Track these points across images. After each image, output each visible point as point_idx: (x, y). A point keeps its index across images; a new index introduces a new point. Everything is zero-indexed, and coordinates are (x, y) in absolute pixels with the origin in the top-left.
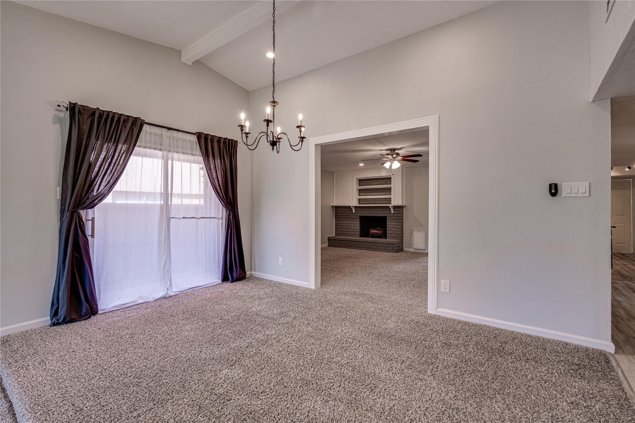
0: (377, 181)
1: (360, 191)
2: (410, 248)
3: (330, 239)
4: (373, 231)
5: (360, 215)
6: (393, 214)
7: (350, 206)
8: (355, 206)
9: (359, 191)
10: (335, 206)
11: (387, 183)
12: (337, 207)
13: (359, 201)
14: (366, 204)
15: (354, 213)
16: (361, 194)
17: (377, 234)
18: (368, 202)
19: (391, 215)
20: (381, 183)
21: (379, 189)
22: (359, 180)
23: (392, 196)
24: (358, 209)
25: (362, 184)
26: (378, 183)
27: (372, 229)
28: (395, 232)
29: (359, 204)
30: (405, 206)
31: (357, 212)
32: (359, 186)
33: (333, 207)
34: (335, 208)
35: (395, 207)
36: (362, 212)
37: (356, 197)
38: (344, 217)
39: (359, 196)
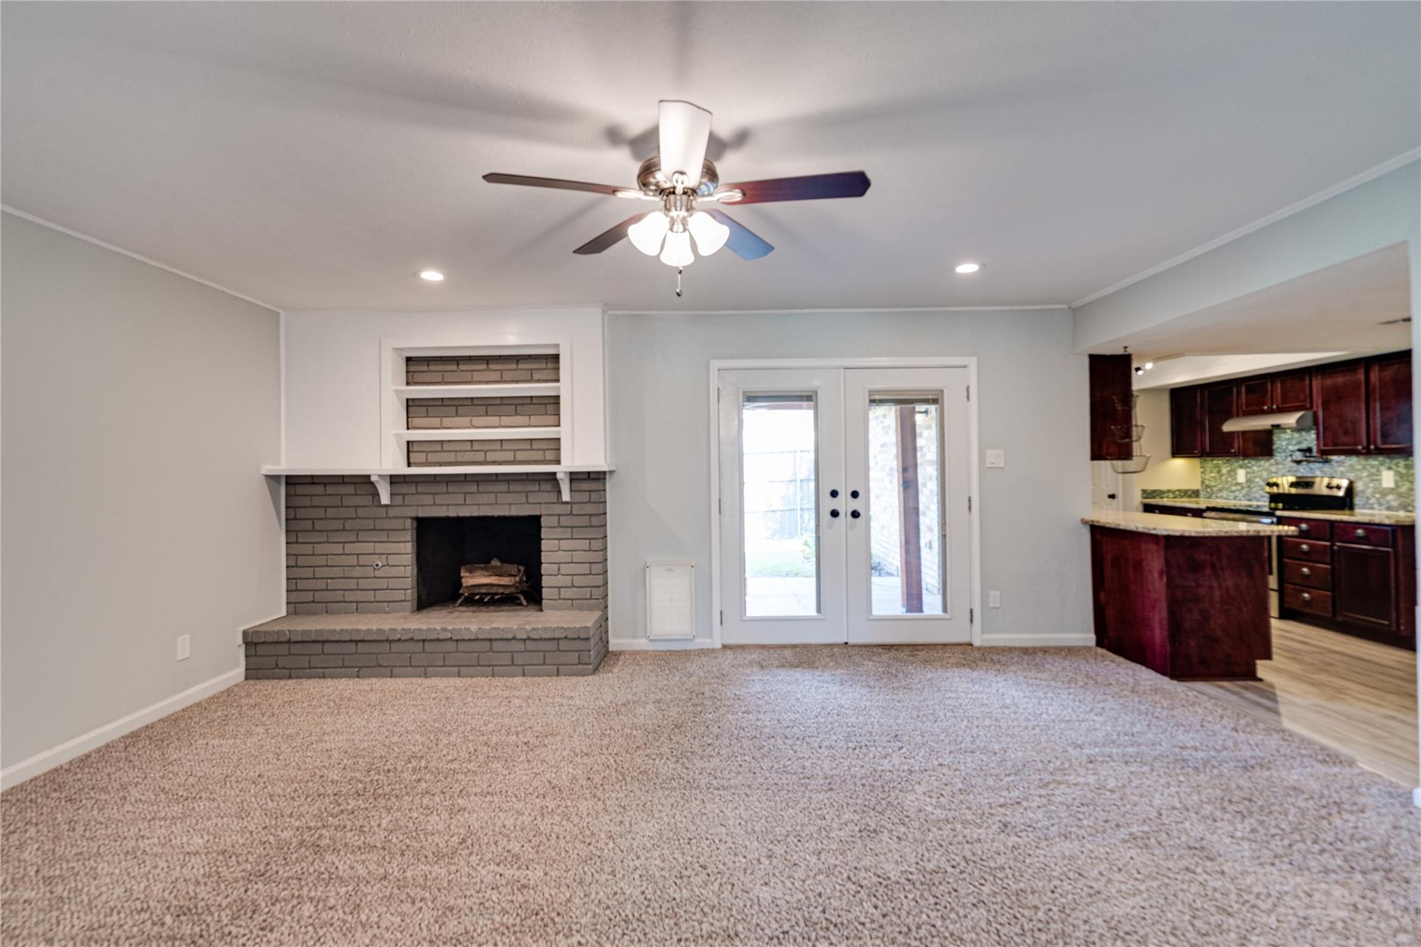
0: (492, 367)
1: (411, 405)
2: (634, 637)
3: (254, 643)
4: (473, 579)
5: (414, 515)
6: (569, 507)
7: (369, 476)
8: (391, 476)
9: (408, 406)
10: (287, 477)
11: (536, 376)
12: (292, 481)
13: (408, 452)
14: (440, 464)
15: (386, 506)
16: (416, 421)
17: (494, 590)
18: (451, 457)
19: (559, 509)
20: (506, 375)
21: (498, 402)
22: (409, 360)
23: (564, 432)
24: (404, 489)
25: (418, 377)
26: (496, 376)
27: (471, 571)
28: (578, 581)
29: (409, 465)
30: (612, 472)
31: (399, 500)
32: (408, 384)
33: (273, 479)
34: (287, 484)
35: (575, 477)
36: (428, 499)
37: (393, 432)
38: (337, 525)
39: (408, 428)
